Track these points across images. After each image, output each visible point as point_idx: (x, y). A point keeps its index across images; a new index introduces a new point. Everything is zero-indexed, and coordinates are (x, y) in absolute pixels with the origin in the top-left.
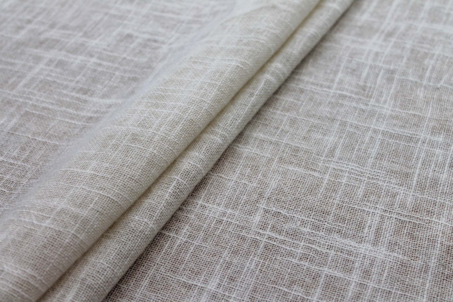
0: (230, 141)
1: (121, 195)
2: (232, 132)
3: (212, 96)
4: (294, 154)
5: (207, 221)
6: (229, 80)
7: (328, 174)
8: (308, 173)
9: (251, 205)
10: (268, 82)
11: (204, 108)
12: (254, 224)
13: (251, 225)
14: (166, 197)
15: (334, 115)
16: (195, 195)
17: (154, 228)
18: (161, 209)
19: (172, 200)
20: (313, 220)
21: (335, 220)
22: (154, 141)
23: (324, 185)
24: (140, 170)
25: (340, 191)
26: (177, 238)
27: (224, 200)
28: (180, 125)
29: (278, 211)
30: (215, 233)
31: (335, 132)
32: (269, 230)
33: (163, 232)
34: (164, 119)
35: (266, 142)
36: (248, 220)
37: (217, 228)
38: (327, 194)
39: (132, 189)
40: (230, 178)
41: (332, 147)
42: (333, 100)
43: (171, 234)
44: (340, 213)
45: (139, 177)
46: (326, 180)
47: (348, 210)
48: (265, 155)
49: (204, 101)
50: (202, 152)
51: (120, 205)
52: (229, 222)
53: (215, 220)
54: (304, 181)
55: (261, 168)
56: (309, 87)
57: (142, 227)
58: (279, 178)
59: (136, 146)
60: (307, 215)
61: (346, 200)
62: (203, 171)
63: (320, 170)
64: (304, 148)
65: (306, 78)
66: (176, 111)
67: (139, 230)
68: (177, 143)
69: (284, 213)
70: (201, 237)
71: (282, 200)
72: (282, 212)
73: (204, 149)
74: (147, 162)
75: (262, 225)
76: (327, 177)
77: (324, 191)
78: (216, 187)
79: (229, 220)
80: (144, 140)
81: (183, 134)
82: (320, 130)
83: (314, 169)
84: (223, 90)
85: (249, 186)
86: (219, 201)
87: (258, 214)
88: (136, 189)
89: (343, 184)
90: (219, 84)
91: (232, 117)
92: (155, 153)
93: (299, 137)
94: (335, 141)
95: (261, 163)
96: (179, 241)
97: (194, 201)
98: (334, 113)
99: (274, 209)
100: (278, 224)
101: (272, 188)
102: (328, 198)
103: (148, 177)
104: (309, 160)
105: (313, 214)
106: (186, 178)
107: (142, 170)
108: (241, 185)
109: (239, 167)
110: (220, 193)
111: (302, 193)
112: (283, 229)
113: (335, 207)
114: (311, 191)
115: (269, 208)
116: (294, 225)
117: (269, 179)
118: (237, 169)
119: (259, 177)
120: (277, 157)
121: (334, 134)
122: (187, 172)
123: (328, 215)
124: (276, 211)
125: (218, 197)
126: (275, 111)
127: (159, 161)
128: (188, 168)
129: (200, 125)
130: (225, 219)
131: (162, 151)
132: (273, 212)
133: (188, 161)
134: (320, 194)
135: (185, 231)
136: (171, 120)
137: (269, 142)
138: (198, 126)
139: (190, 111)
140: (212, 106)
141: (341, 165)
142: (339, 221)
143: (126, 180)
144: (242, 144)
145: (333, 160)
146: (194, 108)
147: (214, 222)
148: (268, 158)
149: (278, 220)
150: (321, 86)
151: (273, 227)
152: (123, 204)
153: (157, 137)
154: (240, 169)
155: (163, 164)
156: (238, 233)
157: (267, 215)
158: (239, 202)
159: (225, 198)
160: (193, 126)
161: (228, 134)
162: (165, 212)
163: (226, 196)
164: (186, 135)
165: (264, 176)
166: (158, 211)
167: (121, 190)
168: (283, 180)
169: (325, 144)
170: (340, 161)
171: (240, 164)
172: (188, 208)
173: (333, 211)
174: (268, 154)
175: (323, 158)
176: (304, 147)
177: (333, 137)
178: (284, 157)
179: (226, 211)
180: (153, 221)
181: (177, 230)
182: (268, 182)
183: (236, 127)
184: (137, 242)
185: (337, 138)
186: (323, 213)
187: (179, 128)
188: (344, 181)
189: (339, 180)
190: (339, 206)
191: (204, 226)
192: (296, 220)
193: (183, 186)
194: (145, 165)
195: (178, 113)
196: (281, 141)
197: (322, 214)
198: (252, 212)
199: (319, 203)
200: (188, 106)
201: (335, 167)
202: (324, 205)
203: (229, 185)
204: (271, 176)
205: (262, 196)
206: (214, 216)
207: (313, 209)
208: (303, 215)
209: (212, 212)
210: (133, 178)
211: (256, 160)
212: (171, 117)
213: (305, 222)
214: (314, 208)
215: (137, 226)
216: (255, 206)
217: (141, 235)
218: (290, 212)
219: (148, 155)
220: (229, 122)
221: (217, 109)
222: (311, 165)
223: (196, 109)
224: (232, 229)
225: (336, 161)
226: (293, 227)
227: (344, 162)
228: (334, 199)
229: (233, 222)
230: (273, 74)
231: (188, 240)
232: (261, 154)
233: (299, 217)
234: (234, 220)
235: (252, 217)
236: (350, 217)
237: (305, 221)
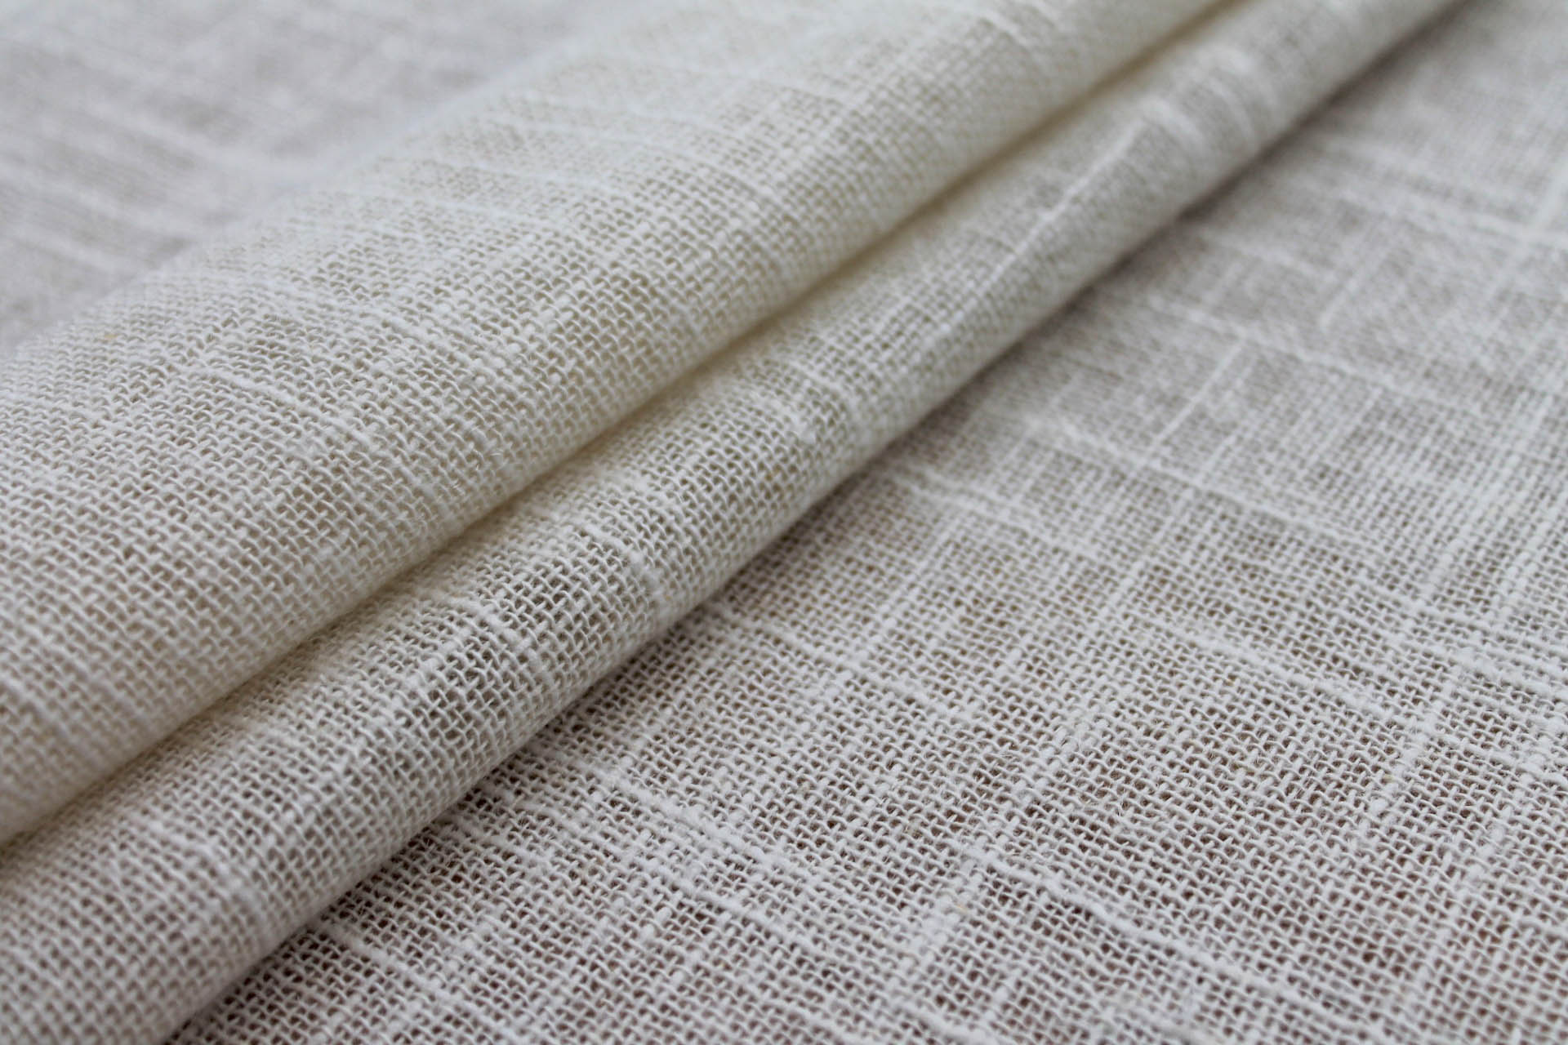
0: (868, 441)
1: (69, 668)
2: (887, 388)
3: (796, 165)
4: (1244, 558)
5: (619, 902)
6: (916, 91)
7: (1438, 706)
8: (1310, 685)
9: (917, 835)
10: (1158, 141)
11: (735, 224)
12: (906, 963)
13: (886, 967)
14: (379, 722)
15: (1520, 363)
16: (596, 727)
17: (256, 908)
18: (328, 789)
19: (418, 743)
20: (1292, 993)
21: (1438, 1011)
22: (379, 375)
23: (1397, 772)
24: (242, 533)
25: (1502, 822)
26: (408, 984)
27: (763, 780)
28: (564, 301)
29: (1078, 898)
30: (650, 991)
31: (1514, 460)
32: (990, 1016)
33: (339, 931)
34: (474, 257)
35: (1091, 475)
36: (876, 934)
37: (670, 955)
38: (1412, 832)
39: (159, 645)
40: (830, 656)
41: (1488, 544)
42: (1527, 283)
43: (379, 955)
44: (1482, 971)
45: (223, 572)
46: (1422, 739)
47: (1539, 960)
48: (1067, 546)
49: (744, 187)
50: (676, 480)
51: (54, 731)
52: (750, 929)
53: (672, 905)
54: (1279, 728)
55: (1028, 616)
56: (1394, 203)
57: (171, 888)
58: (1127, 691)
59: (261, 386)
60: (1257, 956)
61: (1529, 891)
62: (658, 593)
63: (1392, 676)
64: (1307, 532)
65: (1384, 154)
66: (560, 220)
67: (149, 906)
68: (521, 405)
69: (1111, 919)
70: (559, 1001)
71: (1116, 831)
72: (1098, 909)
73: (694, 459)
74: (298, 491)
75: (953, 980)
76: (1428, 721)
77: (1395, 810)
78: (736, 698)
79: (759, 915)
80: (315, 359)
81: (571, 353)
82: (1426, 441)
83: (1354, 661)
84: (870, 139)
85: (933, 718)
86: (727, 788)
87: (945, 901)
88: (184, 643)
89: (1525, 781)
90: (852, 106)
91: (906, 300)
92: (361, 446)
93: (1294, 466)
94: (1511, 511)
95: (1033, 589)
96: (416, 1006)
97: (581, 764)
98: (1521, 351)
99: (1054, 883)
100: (1057, 985)
101: (1068, 749)
102: (1413, 857)
103: (288, 579)
104: (1328, 608)
105: (1300, 949)
106: (540, 618)
107: (253, 533)
108: (882, 705)
109: (897, 594)
110: (748, 738)
111: (1250, 806)
112: (1083, 1024)
113: (1451, 922)
114: (1313, 799)
115: (1026, 875)
116: (1162, 1006)
117: (1065, 688)
118: (885, 608)
119: (1001, 671)
120: (1138, 566)
121: (1506, 472)
122: (554, 582)
123: (1397, 970)
124: (1064, 895)
125: (729, 761)
126: (1176, 308)
127: (380, 496)
128: (567, 563)
129: (691, 318)
130: (733, 903)
131: (411, 436)
132: (1044, 899)
133: (578, 521)
134: (1364, 826)
135: (469, 946)
136: (517, 263)
137: (1106, 475)
138: (674, 319)
139: (644, 227)
140: (787, 218)
141: (1526, 657)
142: (1465, 1023)
143: (135, 579)
144: (950, 465)
145: (1483, 624)
146: (675, 217)
147: (664, 913)
148: (1083, 565)
149: (1067, 957)
150: (1469, 202)
151: (1024, 1002)
152: (75, 729)
153: (402, 351)
154: (904, 606)
155: (402, 516)
156: (792, 1007)
157: (1001, 914)
158: (849, 810)
159: (770, 770)
160: (640, 317)
161: (859, 391)
162: (357, 809)
163: (776, 761)
164: (590, 363)
165: (1036, 667)
166: (308, 798)
167: (81, 638)
168: (1148, 709)
169: (1443, 521)
170: (1522, 637)
171: (911, 578)
172: (529, 805)
173: (1433, 954)
174: (1085, 541)
175: (1419, 604)
176: (1310, 522)
177: (1498, 485)
178: (1178, 571)
179: (756, 852)
180: (253, 862)
181: (423, 932)
182: (1053, 707)
183: (917, 358)
184: (110, 985)
185: (1522, 495)
186: (1368, 957)
187: (547, 316)
188: (1533, 765)
189: (1505, 756)
190: (1480, 924)
191: (595, 933)
192: (1178, 975)
193: (505, 665)
194: (281, 509)
195: (568, 232)
196: (1177, 473)
197: (1358, 960)
198: (913, 880)
199: (1352, 881)
200: (638, 201)
201: (1489, 669)
202: (1382, 900)
203: (810, 693)
204: (1078, 673)
205: (998, 792)
206: (673, 877)
207: (1303, 919)
208: (1233, 946)
209: (668, 846)
210: (179, 573)
211: (1006, 567)
212: (523, 249)
213: (1234, 1001)
214: (1312, 915)
215: (140, 880)
216: (942, 846)
217: (151, 938)
218: (1149, 916)
219: (312, 450)
220: (878, 328)
221: (819, 243)
222: (1338, 640)
223: (683, 224)
224: (762, 977)
225: (1498, 629)
226: (1153, 1018)
227: (1547, 646)
228: (1451, 871)
229: (780, 929)
230: (1192, 100)
231: (471, 1006)
232: (1046, 537)
233: (1206, 958)
234: (788, 917)
235: (907, 911)
236: (1547, 1006)
237: (1240, 990)
